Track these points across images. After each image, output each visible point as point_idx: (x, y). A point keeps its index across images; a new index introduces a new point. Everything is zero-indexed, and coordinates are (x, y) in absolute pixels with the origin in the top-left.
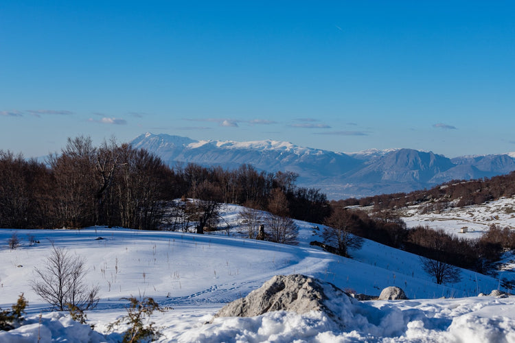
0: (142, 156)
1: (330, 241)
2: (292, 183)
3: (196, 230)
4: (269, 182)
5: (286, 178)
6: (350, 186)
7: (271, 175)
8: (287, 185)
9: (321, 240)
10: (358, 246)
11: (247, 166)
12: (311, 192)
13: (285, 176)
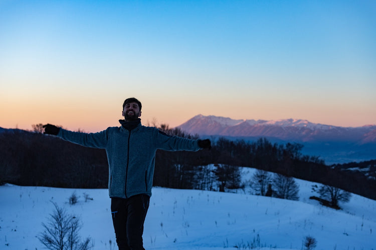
0: (176, 134)
1: (325, 196)
2: (298, 151)
3: (219, 189)
4: (280, 151)
5: (294, 148)
6: (353, 152)
7: (281, 146)
8: (294, 154)
9: (318, 195)
10: (347, 200)
11: (263, 139)
12: (313, 158)
13: (293, 146)
